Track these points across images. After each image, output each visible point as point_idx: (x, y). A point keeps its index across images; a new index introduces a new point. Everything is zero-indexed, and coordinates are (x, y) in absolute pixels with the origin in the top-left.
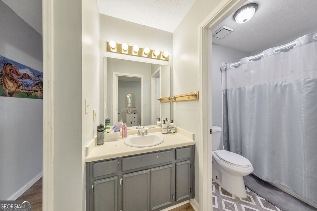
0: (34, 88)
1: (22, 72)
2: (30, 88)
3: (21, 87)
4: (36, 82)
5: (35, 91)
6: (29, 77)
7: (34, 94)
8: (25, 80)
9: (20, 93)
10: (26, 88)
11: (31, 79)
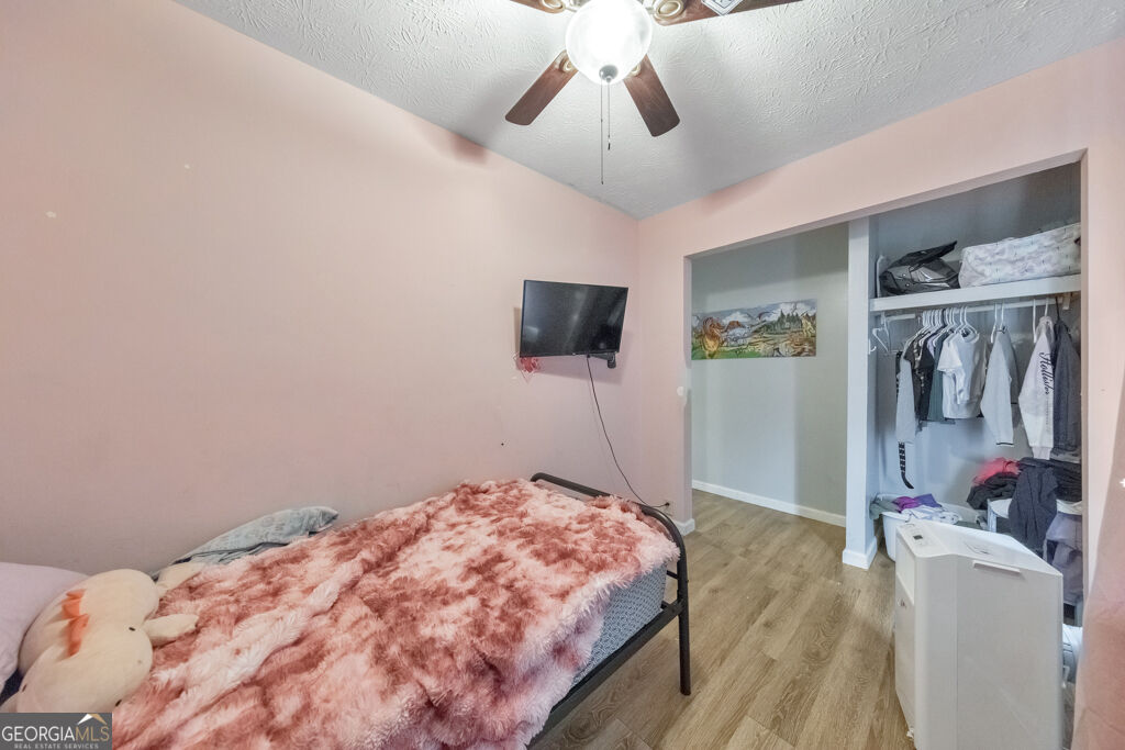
0: (749, 340)
1: (726, 321)
2: (741, 341)
3: (725, 344)
4: (754, 329)
5: (750, 344)
6: (739, 325)
7: (750, 349)
8: (731, 333)
9: (724, 351)
10: (733, 343)
11: (744, 327)
